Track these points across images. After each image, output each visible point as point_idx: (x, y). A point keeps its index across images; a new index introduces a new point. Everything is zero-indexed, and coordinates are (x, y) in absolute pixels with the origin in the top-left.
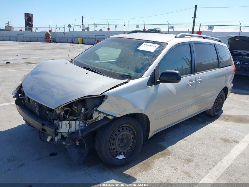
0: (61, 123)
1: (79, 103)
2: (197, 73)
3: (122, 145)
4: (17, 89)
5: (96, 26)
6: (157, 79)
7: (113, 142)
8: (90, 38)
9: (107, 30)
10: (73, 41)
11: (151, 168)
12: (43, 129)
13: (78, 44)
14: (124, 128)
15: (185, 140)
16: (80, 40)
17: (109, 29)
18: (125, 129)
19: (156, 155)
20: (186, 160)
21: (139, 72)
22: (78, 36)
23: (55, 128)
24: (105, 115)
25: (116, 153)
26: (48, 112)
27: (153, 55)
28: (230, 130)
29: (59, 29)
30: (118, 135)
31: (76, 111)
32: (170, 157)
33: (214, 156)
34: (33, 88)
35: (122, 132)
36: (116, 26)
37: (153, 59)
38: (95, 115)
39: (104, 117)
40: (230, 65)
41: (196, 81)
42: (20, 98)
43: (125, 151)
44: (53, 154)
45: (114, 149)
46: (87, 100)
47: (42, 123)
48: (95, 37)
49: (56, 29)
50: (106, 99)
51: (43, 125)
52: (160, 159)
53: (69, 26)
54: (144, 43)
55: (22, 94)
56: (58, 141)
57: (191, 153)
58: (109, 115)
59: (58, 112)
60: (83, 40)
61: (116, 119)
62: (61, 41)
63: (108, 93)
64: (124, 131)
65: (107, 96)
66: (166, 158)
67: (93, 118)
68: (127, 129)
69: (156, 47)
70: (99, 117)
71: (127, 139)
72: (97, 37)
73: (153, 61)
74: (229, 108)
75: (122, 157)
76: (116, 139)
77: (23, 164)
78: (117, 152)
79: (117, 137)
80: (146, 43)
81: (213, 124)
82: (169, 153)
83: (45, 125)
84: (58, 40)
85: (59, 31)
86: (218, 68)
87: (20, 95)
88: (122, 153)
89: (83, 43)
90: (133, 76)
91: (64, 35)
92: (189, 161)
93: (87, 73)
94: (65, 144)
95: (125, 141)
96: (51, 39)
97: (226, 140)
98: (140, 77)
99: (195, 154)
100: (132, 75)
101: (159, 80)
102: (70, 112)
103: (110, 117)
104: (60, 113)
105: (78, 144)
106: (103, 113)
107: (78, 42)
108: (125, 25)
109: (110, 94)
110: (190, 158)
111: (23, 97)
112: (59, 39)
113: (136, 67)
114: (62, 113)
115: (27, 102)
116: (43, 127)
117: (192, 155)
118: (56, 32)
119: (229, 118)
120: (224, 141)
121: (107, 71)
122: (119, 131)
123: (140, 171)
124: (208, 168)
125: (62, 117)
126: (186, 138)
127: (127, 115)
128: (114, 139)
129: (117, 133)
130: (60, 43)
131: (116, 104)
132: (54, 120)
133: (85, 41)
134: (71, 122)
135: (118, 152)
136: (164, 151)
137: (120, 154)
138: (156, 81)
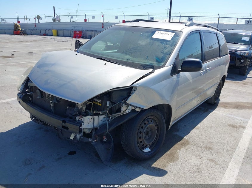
0: (83, 119)
1: (104, 96)
2: (206, 62)
3: (147, 137)
4: (23, 84)
5: (72, 17)
6: (179, 68)
7: (140, 135)
8: (65, 30)
9: (84, 21)
10: (47, 33)
11: (177, 159)
12: (63, 127)
13: (53, 36)
14: (149, 120)
15: (198, 129)
16: (54, 32)
17: (86, 20)
18: (150, 122)
19: (177, 145)
20: (206, 148)
21: (161, 61)
22: (51, 28)
23: (79, 125)
24: (133, 108)
25: (143, 147)
26: (68, 108)
27: (171, 43)
28: (233, 116)
29: (29, 20)
30: (145, 128)
31: (101, 105)
32: (190, 146)
33: (229, 142)
34: (49, 82)
35: (148, 124)
36: (94, 17)
37: (173, 47)
38: (123, 108)
39: (132, 109)
40: (227, 54)
41: (206, 70)
42: (28, 94)
43: (151, 144)
44: (72, 153)
45: (141, 142)
46: (114, 92)
47: (62, 120)
48: (71, 28)
49: (26, 20)
50: (135, 90)
51: (64, 122)
52: (182, 149)
53: (38, 17)
54: (157, 32)
55: (29, 89)
56: (80, 138)
57: (208, 141)
58: (137, 107)
59: (80, 107)
60: (57, 32)
61: (143, 111)
62: (32, 33)
63: (138, 84)
64: (150, 124)
65: (136, 87)
66: (187, 147)
67: (122, 111)
68: (151, 121)
69: (171, 35)
70: (127, 110)
71: (151, 131)
72: (73, 28)
73: (173, 50)
74: (223, 96)
75: (147, 150)
76: (143, 132)
77: (43, 167)
78: (143, 145)
79: (144, 130)
80: (159, 32)
81: (216, 112)
82: (187, 143)
83: (66, 121)
84: (28, 32)
85: (29, 22)
86: (220, 56)
87: (27, 90)
88: (148, 146)
89: (58, 35)
90: (156, 66)
91: (36, 26)
92: (210, 148)
93: (105, 64)
94: (91, 140)
95: (150, 134)
96: (21, 30)
97: (233, 126)
98: (163, 66)
99: (212, 142)
100: (154, 65)
101: (180, 69)
102: (92, 106)
103: (138, 110)
104: (82, 108)
105: (105, 140)
106: (132, 105)
107: (52, 34)
108: (103, 16)
109: (140, 85)
110: (209, 145)
111: (31, 93)
112: (30, 31)
113: (157, 57)
114: (84, 108)
115: (40, 98)
116: (64, 124)
117: (210, 143)
118: (26, 23)
119: (227, 105)
120: (232, 127)
121: (125, 61)
122: (145, 124)
123: (168, 163)
124: (230, 154)
125: (83, 112)
126: (197, 127)
127: (154, 106)
128: (141, 133)
129: (143, 125)
130: (32, 35)
131: (144, 96)
132: (75, 116)
133: (61, 33)
134: (94, 117)
135: (145, 146)
136: (182, 141)
137: (146, 147)
138: (177, 71)
